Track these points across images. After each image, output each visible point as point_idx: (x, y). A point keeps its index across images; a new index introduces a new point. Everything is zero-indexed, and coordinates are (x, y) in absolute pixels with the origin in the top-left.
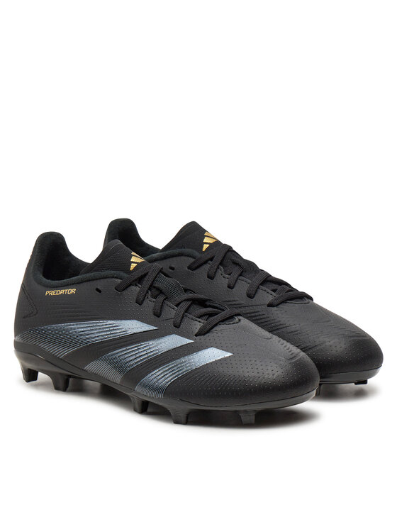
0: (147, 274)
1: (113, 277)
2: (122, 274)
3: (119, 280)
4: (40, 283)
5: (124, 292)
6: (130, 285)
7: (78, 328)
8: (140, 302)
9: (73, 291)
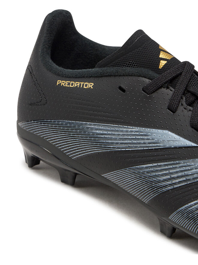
0: (181, 74)
1: (140, 76)
2: (151, 73)
3: (147, 81)
4: (50, 70)
5: (154, 95)
6: (161, 87)
7: (96, 129)
8: (173, 109)
9: (90, 85)
